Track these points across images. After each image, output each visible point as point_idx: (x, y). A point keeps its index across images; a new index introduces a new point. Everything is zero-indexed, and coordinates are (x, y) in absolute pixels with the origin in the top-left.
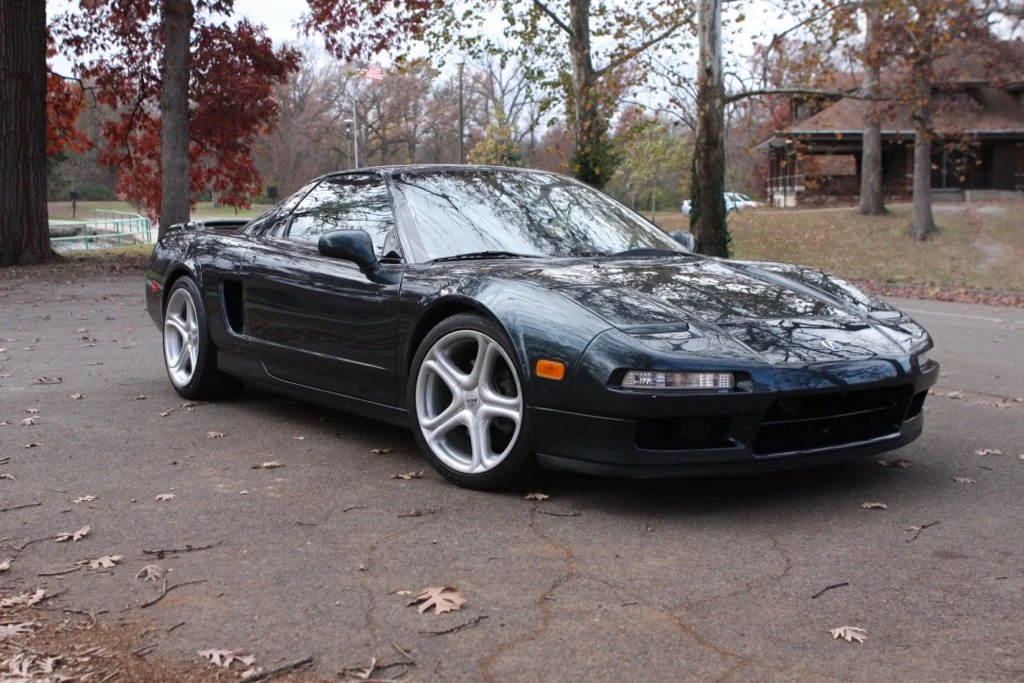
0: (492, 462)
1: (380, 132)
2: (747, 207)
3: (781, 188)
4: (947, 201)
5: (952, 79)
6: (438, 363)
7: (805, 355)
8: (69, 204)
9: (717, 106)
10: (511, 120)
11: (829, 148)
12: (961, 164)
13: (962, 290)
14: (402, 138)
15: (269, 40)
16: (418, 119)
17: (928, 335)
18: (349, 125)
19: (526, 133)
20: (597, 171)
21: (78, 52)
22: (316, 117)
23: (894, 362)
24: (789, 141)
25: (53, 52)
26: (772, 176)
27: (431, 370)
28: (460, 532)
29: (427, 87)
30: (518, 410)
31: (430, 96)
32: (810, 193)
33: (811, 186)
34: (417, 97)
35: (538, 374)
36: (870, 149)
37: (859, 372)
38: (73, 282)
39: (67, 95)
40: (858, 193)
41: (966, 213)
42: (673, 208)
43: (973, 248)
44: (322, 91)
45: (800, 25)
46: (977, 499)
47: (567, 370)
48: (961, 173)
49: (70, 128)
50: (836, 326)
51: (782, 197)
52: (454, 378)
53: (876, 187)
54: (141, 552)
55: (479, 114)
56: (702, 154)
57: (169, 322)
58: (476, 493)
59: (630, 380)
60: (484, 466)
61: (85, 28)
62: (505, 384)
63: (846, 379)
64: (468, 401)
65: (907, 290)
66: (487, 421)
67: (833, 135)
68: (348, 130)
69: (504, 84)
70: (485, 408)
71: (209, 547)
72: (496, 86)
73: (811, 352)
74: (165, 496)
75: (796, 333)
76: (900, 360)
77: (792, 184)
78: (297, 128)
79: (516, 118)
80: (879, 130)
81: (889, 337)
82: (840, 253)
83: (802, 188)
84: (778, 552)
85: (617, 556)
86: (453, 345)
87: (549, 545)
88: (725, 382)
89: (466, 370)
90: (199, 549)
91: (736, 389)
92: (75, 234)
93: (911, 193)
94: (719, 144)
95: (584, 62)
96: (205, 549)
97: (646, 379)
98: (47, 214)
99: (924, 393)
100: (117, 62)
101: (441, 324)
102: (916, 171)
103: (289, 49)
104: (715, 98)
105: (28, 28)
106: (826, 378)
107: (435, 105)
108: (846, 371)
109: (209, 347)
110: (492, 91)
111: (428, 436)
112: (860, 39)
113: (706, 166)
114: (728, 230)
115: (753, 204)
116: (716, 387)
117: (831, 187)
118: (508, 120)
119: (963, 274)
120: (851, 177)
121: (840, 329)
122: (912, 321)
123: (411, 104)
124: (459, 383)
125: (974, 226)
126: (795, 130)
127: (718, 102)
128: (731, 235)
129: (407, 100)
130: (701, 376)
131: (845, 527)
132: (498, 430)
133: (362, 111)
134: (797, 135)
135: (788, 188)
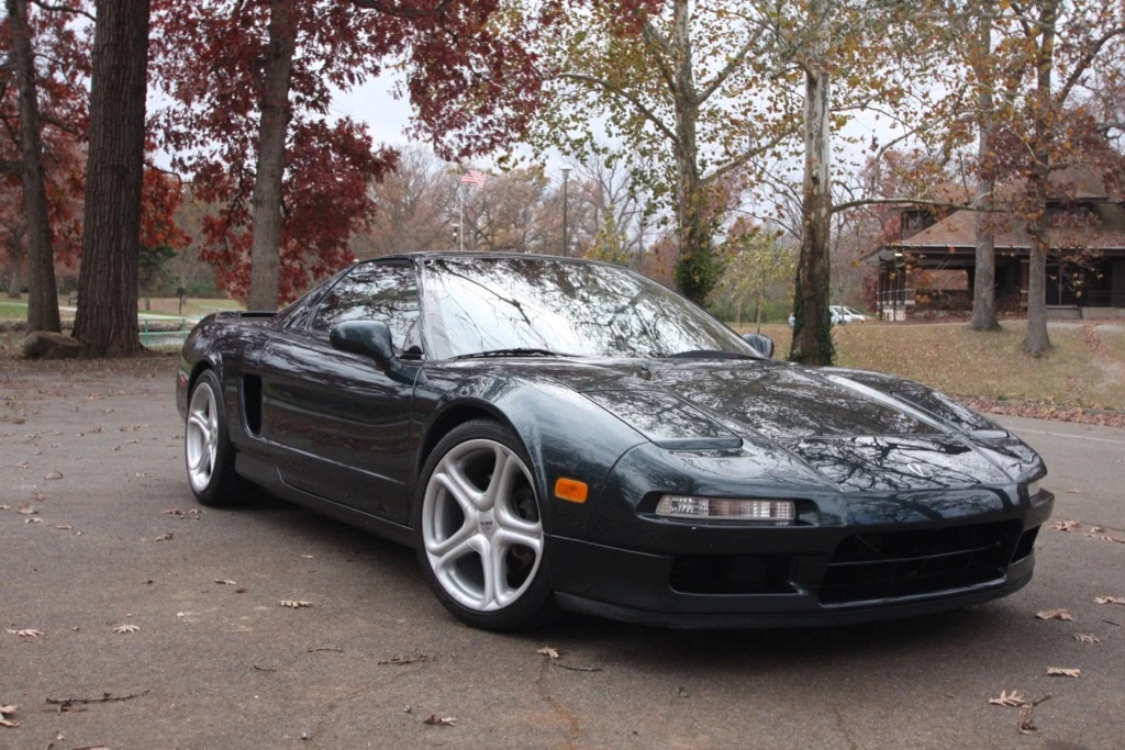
0: (506, 598)
1: (489, 238)
2: (854, 320)
3: (891, 302)
4: (1065, 319)
5: (1069, 193)
6: (449, 476)
7: (894, 480)
8: (178, 300)
9: (823, 215)
10: (620, 229)
11: (941, 263)
12: (1078, 279)
13: (1080, 410)
14: (510, 244)
15: (369, 139)
16: (527, 226)
17: (1041, 459)
18: (456, 230)
19: (634, 242)
20: (697, 279)
21: (178, 148)
22: (428, 220)
23: (1000, 492)
24: (898, 255)
25: (153, 147)
26: (881, 290)
27: (441, 485)
28: (447, 688)
29: (538, 195)
30: (539, 538)
31: (540, 204)
32: (920, 307)
33: (923, 300)
34: (527, 205)
35: (558, 495)
36: (984, 263)
37: (959, 503)
38: (153, 376)
39: (166, 189)
40: (971, 309)
41: (1084, 331)
42: (781, 321)
43: (1091, 367)
44: (433, 196)
45: (911, 133)
46: (1102, 666)
47: (591, 492)
48: (1078, 288)
49: (169, 223)
50: (935, 447)
51: (892, 311)
52: (468, 495)
53: (989, 302)
54: (45, 700)
55: (588, 222)
56: (807, 264)
57: (193, 419)
58: (486, 634)
59: (665, 507)
60: (497, 603)
61: (185, 123)
62: (526, 505)
63: (942, 512)
64: (482, 524)
65: (1020, 408)
66: (503, 550)
67: (947, 248)
68: (455, 234)
69: (613, 193)
70: (502, 532)
71: (132, 697)
72: (606, 195)
73: (905, 478)
74: (124, 628)
75: (893, 455)
76: (1007, 489)
77: (902, 297)
78: (407, 232)
79: (625, 227)
80: (993, 244)
81: (992, 462)
82: (951, 369)
83: (912, 302)
84: (842, 734)
85: (635, 733)
86: (468, 456)
87: (552, 711)
88: (784, 513)
89: (481, 485)
90: (118, 699)
91: (797, 521)
92: (179, 329)
93: (1026, 309)
94: (825, 254)
95: (690, 169)
96: (124, 699)
97: (686, 506)
98: (137, 307)
99: (1034, 532)
100: (217, 158)
101: (454, 431)
102: (1030, 287)
103: (386, 148)
104: (821, 208)
105: (126, 122)
106: (916, 510)
107: (544, 212)
108: (943, 501)
109: (228, 449)
110: (601, 200)
111: (434, 562)
112: (974, 147)
113: (810, 277)
114: (834, 343)
115: (861, 317)
116: (773, 518)
117: (942, 301)
118: (616, 229)
119: (1079, 393)
120: (962, 291)
121: (939, 451)
122: (1021, 443)
123: (521, 211)
124: (472, 501)
125: (1092, 342)
126: (906, 243)
127: (824, 211)
128: (836, 348)
129: (517, 207)
130: (755, 504)
131: (931, 699)
132: (516, 560)
133: (471, 217)
134: (907, 248)
135: (898, 302)
